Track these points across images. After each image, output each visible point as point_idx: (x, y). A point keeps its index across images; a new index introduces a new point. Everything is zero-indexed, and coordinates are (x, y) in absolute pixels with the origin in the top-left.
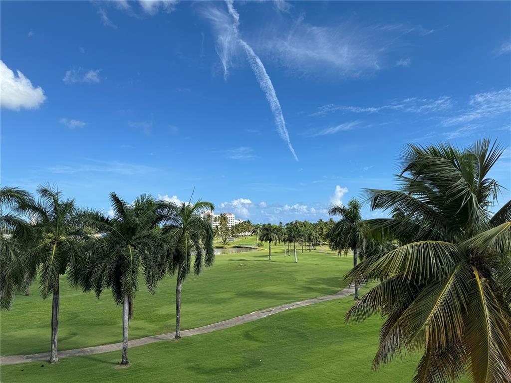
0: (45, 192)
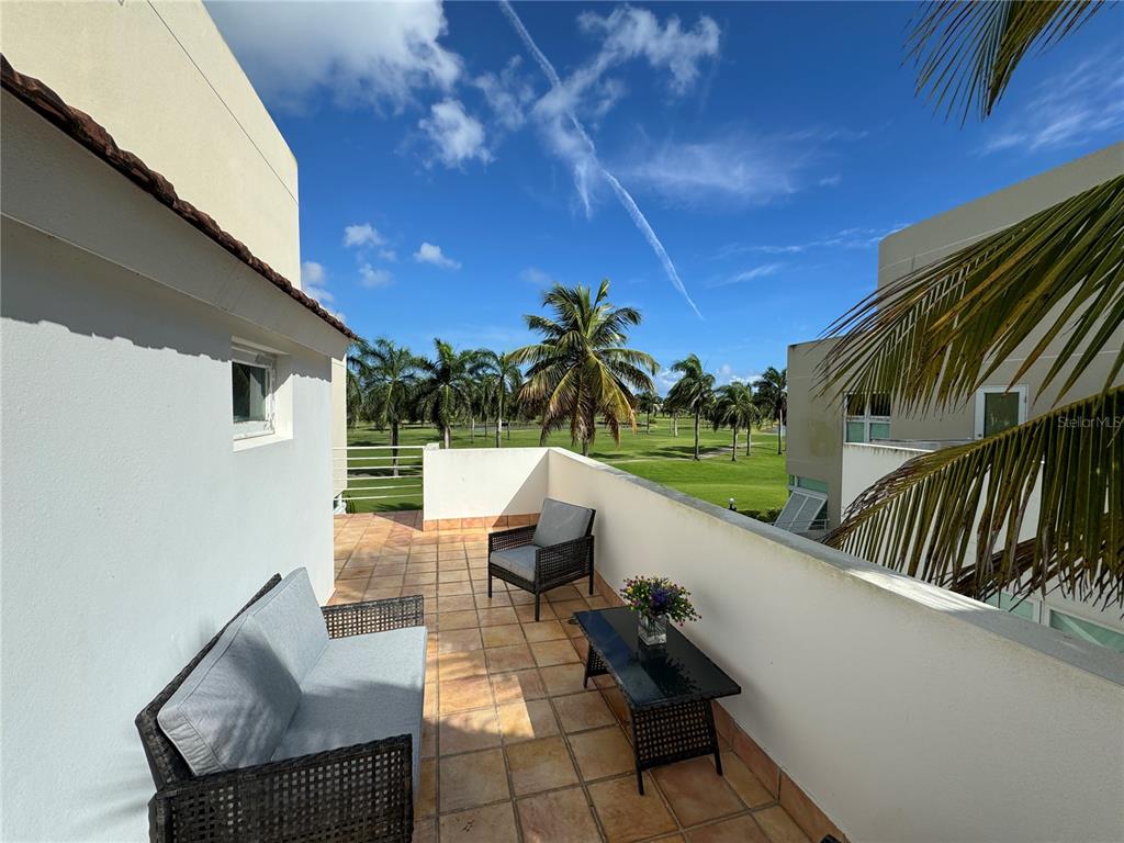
0: (381, 342)
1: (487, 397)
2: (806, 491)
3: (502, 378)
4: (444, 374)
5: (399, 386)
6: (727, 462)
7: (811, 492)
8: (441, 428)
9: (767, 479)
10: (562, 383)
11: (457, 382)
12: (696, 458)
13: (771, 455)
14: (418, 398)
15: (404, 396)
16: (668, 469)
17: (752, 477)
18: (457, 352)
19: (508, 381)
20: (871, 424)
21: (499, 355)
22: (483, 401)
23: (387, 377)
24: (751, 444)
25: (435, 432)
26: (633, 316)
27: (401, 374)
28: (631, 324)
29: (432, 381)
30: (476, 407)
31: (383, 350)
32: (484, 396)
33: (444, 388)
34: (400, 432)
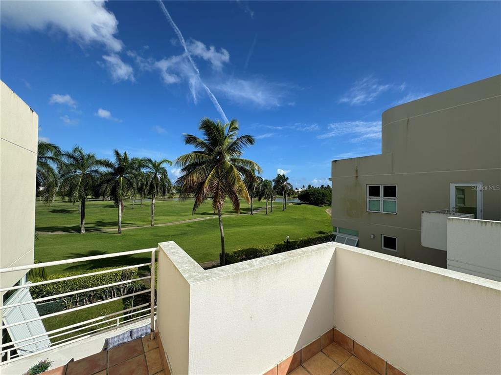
0: (75, 149)
1: (147, 184)
2: (345, 235)
3: (156, 174)
4: (120, 171)
5: (86, 176)
6: (263, 215)
7: (347, 235)
8: (117, 201)
9: (283, 222)
10: (210, 176)
11: (128, 175)
12: (252, 213)
13: (280, 211)
14: (101, 184)
15: (91, 182)
16: (241, 220)
17: (277, 222)
18: (130, 157)
19: (159, 176)
20: (384, 201)
21: (153, 161)
22: (144, 187)
23: (78, 171)
24: (272, 206)
25: (112, 202)
26: (250, 140)
27: (89, 169)
28: (249, 145)
29: (111, 174)
30: (140, 190)
31: (77, 154)
32: (145, 183)
33: (120, 178)
34: (86, 203)
